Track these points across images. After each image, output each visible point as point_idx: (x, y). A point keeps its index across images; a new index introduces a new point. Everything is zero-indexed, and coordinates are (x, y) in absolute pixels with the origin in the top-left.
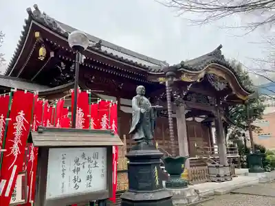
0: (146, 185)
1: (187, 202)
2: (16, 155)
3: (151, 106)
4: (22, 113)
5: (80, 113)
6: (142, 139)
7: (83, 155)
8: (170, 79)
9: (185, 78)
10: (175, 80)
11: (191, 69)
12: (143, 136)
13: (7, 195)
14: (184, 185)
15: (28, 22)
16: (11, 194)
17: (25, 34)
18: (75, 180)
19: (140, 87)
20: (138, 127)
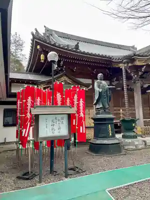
0: (103, 135)
1: (135, 147)
2: (29, 117)
3: (107, 87)
4: (30, 98)
5: (59, 95)
6: (101, 108)
7: (56, 118)
8: (126, 65)
9: (138, 63)
10: (130, 65)
11: (142, 56)
12: (101, 106)
13: (26, 135)
14: (135, 137)
15: (33, 40)
16: (28, 135)
17: (32, 47)
18: (52, 129)
19: (100, 74)
20: (98, 101)
